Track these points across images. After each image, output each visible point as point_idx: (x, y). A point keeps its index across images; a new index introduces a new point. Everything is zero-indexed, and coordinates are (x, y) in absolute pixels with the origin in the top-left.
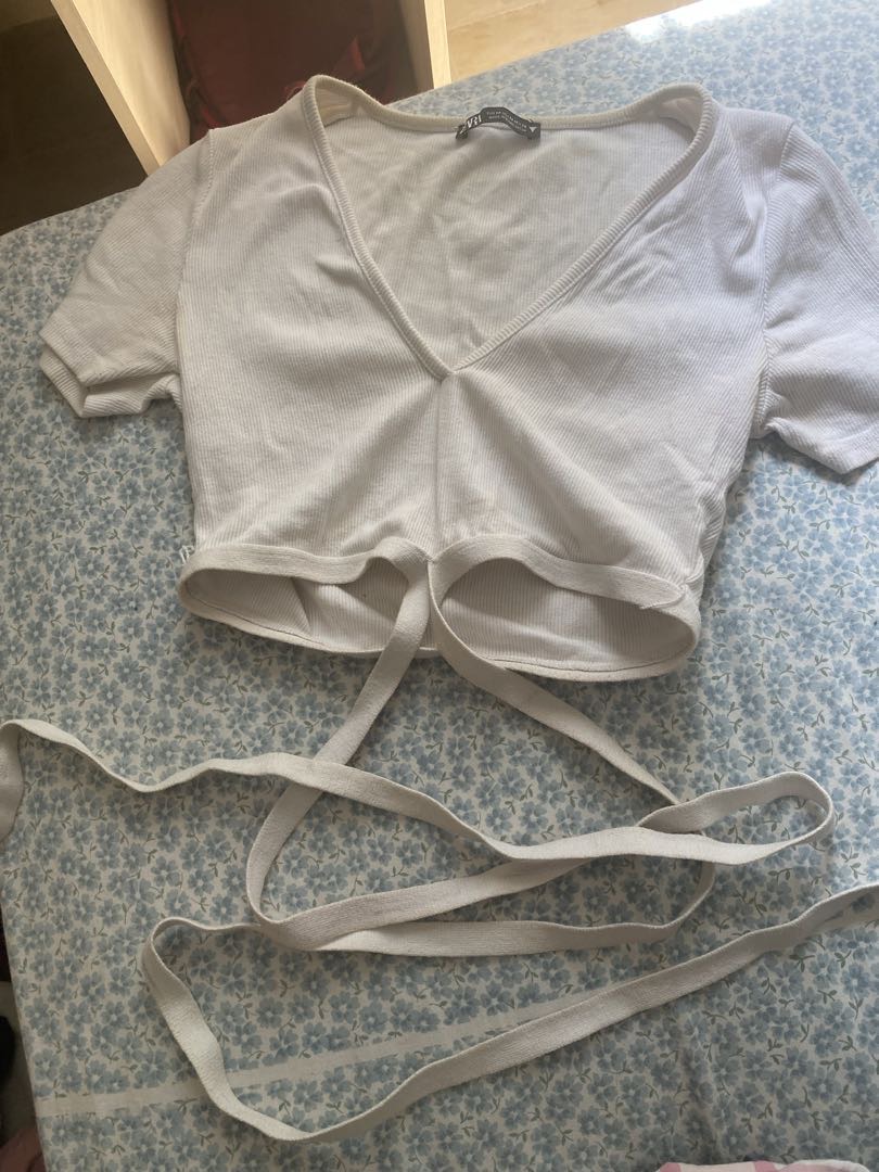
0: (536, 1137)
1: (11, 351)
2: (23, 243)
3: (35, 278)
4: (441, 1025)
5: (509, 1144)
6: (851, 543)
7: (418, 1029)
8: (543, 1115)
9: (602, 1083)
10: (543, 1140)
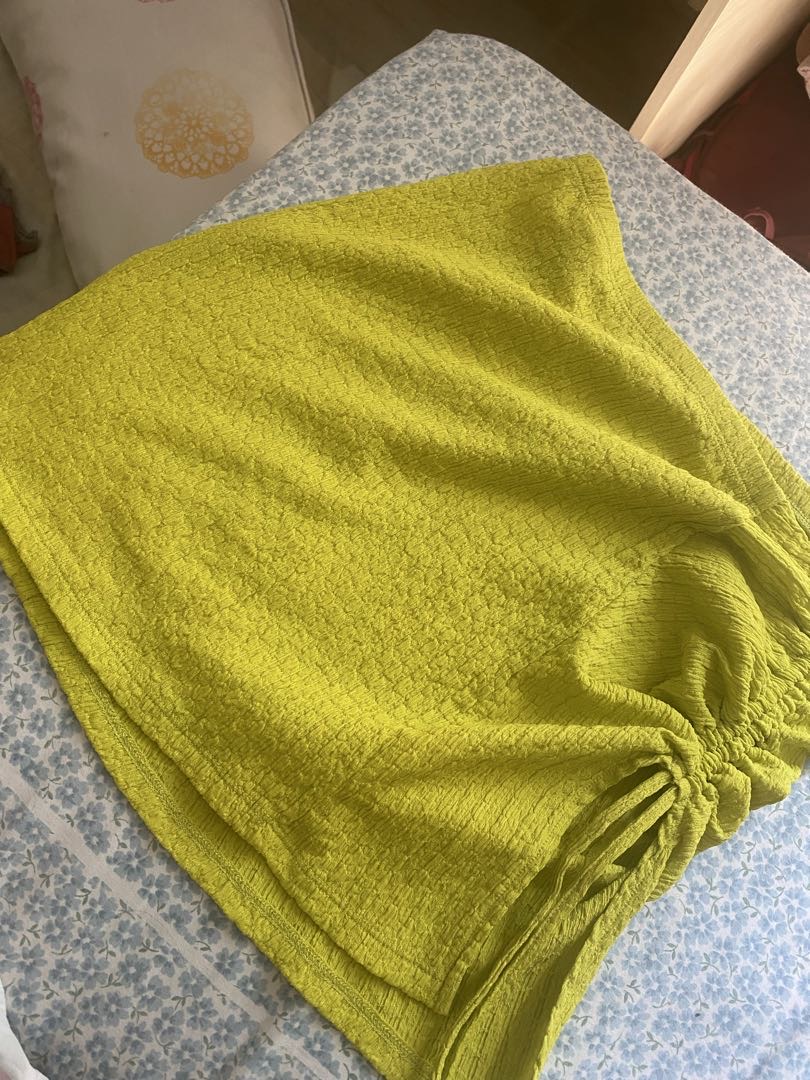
0: (58, 1005)
1: (437, 120)
2: (528, 75)
3: (507, 102)
4: (103, 856)
5: (37, 985)
6: (753, 946)
7: (87, 837)
8: (80, 999)
9: (141, 1035)
10: (58, 1014)
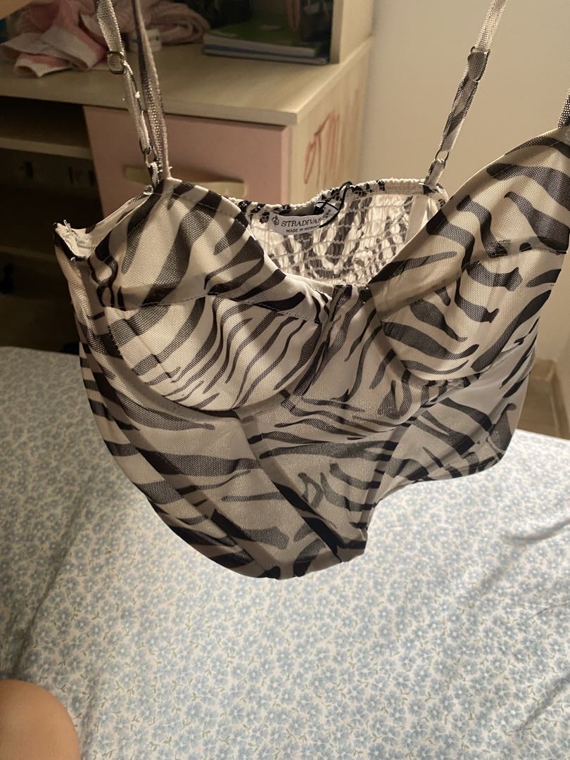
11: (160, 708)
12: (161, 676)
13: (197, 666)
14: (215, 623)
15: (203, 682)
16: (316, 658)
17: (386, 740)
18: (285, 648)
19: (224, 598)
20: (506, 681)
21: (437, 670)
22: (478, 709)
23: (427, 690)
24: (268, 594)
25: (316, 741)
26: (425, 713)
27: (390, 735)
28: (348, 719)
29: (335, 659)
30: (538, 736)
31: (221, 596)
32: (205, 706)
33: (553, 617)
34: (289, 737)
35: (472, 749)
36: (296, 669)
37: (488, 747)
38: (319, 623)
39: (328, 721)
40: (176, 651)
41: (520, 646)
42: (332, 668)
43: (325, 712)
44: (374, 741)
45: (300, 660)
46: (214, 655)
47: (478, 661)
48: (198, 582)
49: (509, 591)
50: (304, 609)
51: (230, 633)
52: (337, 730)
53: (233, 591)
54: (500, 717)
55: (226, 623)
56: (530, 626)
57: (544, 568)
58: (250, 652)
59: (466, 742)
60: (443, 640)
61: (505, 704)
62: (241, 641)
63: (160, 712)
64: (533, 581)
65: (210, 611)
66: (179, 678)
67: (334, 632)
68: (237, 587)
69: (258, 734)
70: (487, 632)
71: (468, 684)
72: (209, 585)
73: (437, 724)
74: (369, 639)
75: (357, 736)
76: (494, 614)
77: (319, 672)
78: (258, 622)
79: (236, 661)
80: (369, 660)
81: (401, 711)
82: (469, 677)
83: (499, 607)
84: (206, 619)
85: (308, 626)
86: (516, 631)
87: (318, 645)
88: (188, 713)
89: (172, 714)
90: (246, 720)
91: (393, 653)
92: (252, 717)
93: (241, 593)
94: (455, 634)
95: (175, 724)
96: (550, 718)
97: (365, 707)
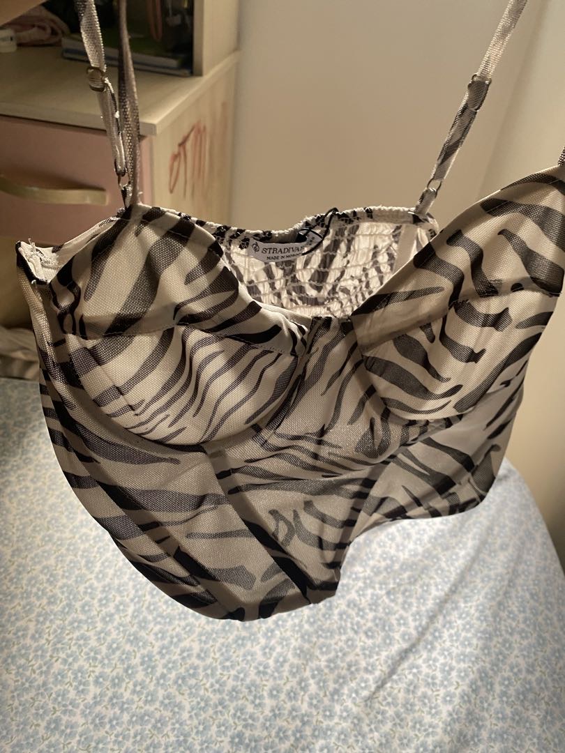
11: (18, 726)
12: (18, 695)
13: (56, 679)
14: (77, 634)
15: (64, 694)
16: (179, 657)
17: (246, 726)
18: (149, 651)
19: (87, 608)
20: (357, 658)
21: (295, 655)
22: (332, 686)
23: (286, 674)
24: (132, 600)
25: (178, 737)
26: (283, 696)
27: (250, 721)
28: (211, 711)
29: (198, 656)
30: (384, 703)
31: (83, 607)
32: (65, 718)
33: (399, 595)
34: (151, 738)
35: (325, 723)
36: (160, 670)
37: (340, 720)
38: (183, 623)
39: (191, 717)
40: (35, 667)
41: (370, 624)
42: (195, 665)
43: (188, 707)
44: (235, 729)
45: (164, 661)
46: (76, 666)
47: (333, 642)
48: (60, 595)
49: (361, 575)
50: (169, 611)
51: (93, 643)
52: (199, 724)
53: (96, 601)
54: (351, 691)
55: (88, 634)
56: (379, 605)
57: (393, 552)
58: (113, 659)
59: (320, 718)
60: (301, 626)
61: (355, 679)
62: (104, 649)
63: (17, 730)
64: (383, 564)
65: (71, 623)
66: (38, 694)
67: (198, 630)
68: (100, 596)
69: (120, 739)
70: (341, 614)
71: (323, 664)
72: (71, 597)
73: (294, 705)
74: (232, 634)
75: (219, 726)
76: (348, 597)
77: (182, 670)
78: (121, 629)
79: (98, 670)
80: (231, 653)
81: (261, 697)
82: (324, 658)
83: (353, 591)
84: (67, 632)
85: (171, 628)
86: (367, 611)
87: (182, 645)
88: (47, 728)
89: (31, 731)
90: (108, 726)
91: (254, 644)
92: (114, 722)
93: (104, 602)
94: (312, 620)
95: (34, 741)
96: (395, 686)
97: (227, 698)
